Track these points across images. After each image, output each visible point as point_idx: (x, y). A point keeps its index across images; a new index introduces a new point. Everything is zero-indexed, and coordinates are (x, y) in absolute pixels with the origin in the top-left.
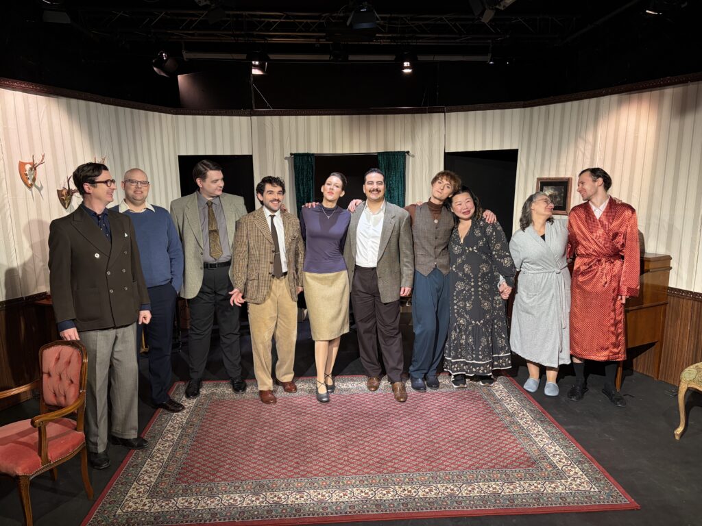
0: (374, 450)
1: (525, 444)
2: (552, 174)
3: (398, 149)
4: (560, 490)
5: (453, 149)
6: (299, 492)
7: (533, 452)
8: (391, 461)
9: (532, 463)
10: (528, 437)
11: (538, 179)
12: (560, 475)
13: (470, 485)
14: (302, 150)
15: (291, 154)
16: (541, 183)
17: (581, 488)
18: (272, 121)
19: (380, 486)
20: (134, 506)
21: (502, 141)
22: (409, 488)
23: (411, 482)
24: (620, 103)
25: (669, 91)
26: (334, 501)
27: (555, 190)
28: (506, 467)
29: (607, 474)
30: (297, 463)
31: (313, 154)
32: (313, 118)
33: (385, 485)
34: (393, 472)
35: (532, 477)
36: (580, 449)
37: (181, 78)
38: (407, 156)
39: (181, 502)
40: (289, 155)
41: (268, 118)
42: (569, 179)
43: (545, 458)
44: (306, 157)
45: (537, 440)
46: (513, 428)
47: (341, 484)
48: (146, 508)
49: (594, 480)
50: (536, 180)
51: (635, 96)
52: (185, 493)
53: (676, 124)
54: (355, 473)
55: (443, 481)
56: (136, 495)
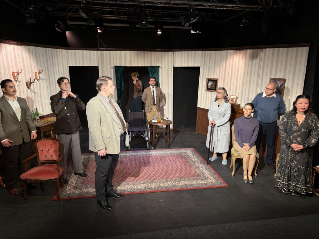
0: (148, 173)
1: (197, 170)
2: (212, 77)
3: (156, 65)
4: (206, 182)
5: (176, 66)
6: (124, 186)
7: (199, 173)
8: (153, 176)
9: (198, 175)
10: (198, 168)
11: (207, 78)
12: (206, 178)
13: (178, 182)
14: (118, 64)
15: (114, 66)
16: (208, 80)
17: (212, 182)
18: (106, 53)
19: (149, 183)
20: (70, 192)
21: (195, 63)
22: (159, 183)
23: (160, 182)
24: (234, 53)
25: (249, 51)
26: (135, 188)
27: (213, 83)
28: (190, 177)
29: (221, 178)
30: (122, 178)
31: (123, 66)
32: (123, 52)
33: (152, 183)
34: (154, 179)
35: (198, 179)
36: (214, 171)
37: (67, 33)
38: (159, 68)
39: (85, 190)
40: (113, 66)
41: (105, 52)
42: (217, 79)
43: (203, 174)
44: (120, 68)
45: (201, 169)
46: (194, 166)
47: (137, 183)
48: (74, 192)
49: (216, 180)
50: (206, 79)
51: (238, 51)
52: (86, 187)
53: (250, 63)
54: (142, 180)
55: (170, 181)
56: (69, 189)
